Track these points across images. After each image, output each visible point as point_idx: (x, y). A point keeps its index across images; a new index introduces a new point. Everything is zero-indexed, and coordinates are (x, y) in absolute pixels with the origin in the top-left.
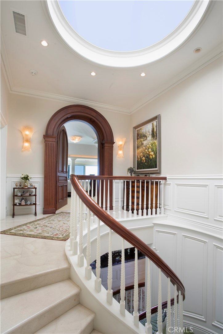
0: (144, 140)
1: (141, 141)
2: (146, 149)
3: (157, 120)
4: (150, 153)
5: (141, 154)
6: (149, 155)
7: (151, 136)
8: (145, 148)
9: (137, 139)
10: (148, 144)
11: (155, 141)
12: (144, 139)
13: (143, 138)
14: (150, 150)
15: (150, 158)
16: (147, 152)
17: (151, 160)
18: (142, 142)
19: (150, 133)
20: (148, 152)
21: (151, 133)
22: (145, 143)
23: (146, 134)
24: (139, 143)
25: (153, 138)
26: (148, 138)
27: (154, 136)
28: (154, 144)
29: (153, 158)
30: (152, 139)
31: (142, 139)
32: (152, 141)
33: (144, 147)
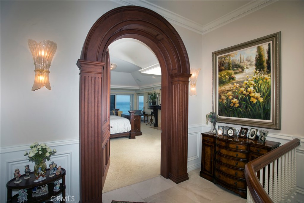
0: (236, 73)
1: (228, 74)
2: (241, 87)
3: (271, 42)
4: (252, 95)
5: (230, 93)
6: (250, 97)
7: (254, 67)
8: (238, 85)
9: (220, 70)
10: (247, 80)
11: (266, 76)
12: (238, 71)
13: (234, 70)
14: (251, 89)
15: (251, 102)
16: (245, 92)
17: (254, 105)
18: (230, 75)
19: (252, 62)
20: (247, 91)
21: (254, 63)
22: (238, 77)
23: (242, 65)
24: (225, 76)
25: (260, 70)
26: (246, 71)
27: (263, 68)
28: (261, 81)
29: (258, 102)
30: (258, 72)
31: (231, 72)
32: (256, 76)
33: (237, 83)
